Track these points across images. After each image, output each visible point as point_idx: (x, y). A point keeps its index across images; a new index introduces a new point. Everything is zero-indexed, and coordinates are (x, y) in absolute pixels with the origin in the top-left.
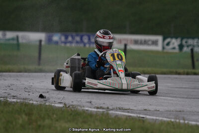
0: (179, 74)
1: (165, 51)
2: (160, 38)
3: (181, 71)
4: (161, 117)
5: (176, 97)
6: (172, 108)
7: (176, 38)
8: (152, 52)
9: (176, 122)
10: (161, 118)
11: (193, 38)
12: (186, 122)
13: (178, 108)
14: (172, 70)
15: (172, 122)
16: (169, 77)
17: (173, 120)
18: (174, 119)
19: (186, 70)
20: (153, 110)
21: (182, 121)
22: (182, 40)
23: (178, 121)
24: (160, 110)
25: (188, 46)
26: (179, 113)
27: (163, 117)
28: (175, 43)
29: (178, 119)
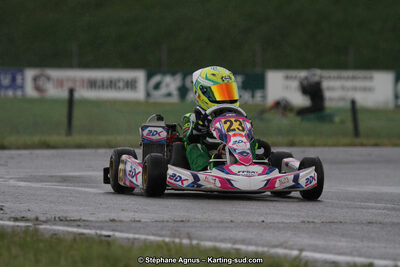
1: (152, 100)
2: (140, 75)
4: (144, 234)
6: (167, 216)
7: (173, 74)
9: (173, 243)
10: (143, 237)
12: (195, 242)
13: (179, 215)
15: (166, 244)
17: (167, 240)
18: (170, 237)
20: (128, 219)
21: (186, 241)
22: (184, 78)
23: (177, 240)
24: (143, 220)
26: (181, 224)
27: (148, 234)
28: (171, 83)
29: (179, 237)
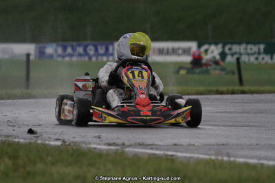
0: (221, 93)
2: (193, 45)
3: (224, 89)
4: (197, 153)
5: (217, 125)
6: (212, 141)
7: (216, 44)
9: (218, 160)
10: (196, 156)
11: (239, 43)
12: (232, 159)
13: (221, 140)
14: (210, 88)
15: (213, 160)
16: (208, 99)
17: (213, 157)
18: (214, 155)
19: (230, 88)
20: (186, 144)
21: (226, 158)
22: (223, 47)
23: (220, 158)
24: (196, 144)
25: (232, 55)
26: (223, 147)
27: (200, 154)
28: (215, 50)
29: (221, 155)
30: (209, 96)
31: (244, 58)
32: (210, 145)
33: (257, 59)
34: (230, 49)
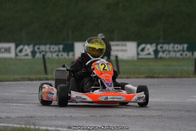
0: (32, 80)
1: (18, 57)
2: (12, 46)
3: (34, 77)
5: (27, 103)
6: (23, 115)
7: (29, 45)
8: (5, 59)
9: (26, 128)
10: (11, 125)
11: (45, 44)
12: (37, 127)
13: (30, 114)
14: (23, 77)
15: (23, 128)
16: (22, 84)
17: (23, 126)
18: (24, 125)
19: (38, 76)
20: (4, 117)
21: (32, 127)
22: (34, 47)
23: (28, 127)
24: (12, 117)
25: (40, 52)
26: (30, 119)
27: (14, 124)
28: (28, 49)
29: (29, 125)
30: (22, 82)
31: (49, 55)
32: (22, 117)
33: (57, 55)
34: (39, 48)
